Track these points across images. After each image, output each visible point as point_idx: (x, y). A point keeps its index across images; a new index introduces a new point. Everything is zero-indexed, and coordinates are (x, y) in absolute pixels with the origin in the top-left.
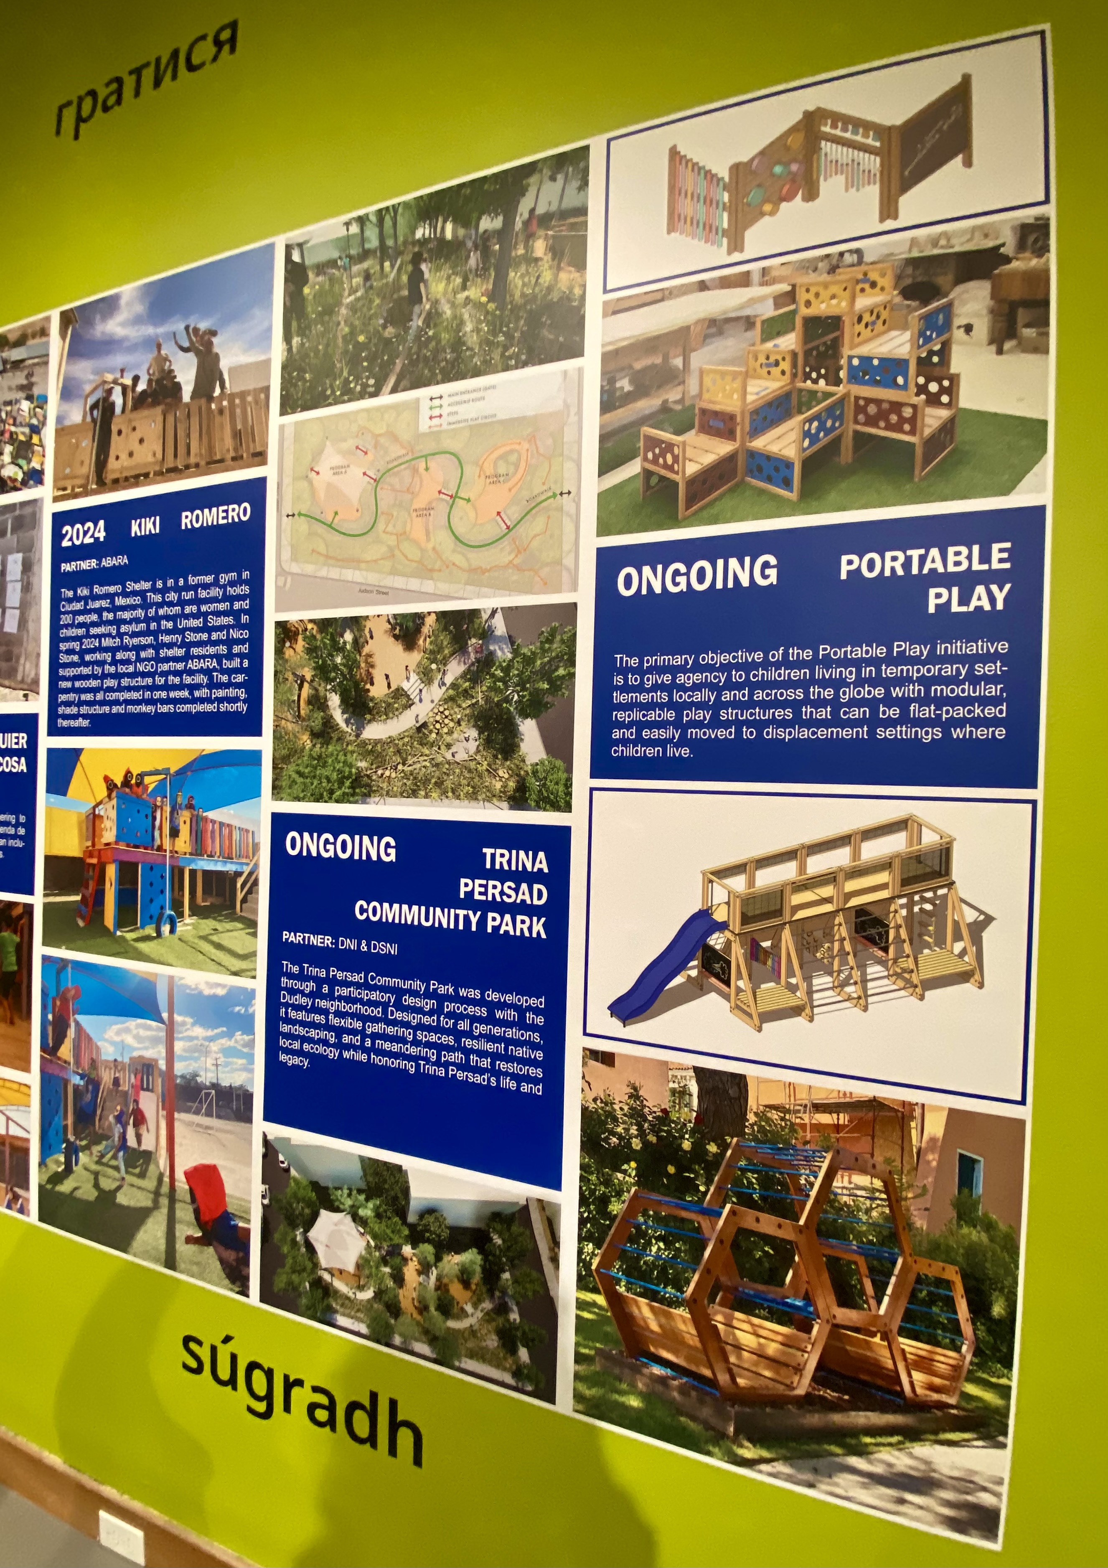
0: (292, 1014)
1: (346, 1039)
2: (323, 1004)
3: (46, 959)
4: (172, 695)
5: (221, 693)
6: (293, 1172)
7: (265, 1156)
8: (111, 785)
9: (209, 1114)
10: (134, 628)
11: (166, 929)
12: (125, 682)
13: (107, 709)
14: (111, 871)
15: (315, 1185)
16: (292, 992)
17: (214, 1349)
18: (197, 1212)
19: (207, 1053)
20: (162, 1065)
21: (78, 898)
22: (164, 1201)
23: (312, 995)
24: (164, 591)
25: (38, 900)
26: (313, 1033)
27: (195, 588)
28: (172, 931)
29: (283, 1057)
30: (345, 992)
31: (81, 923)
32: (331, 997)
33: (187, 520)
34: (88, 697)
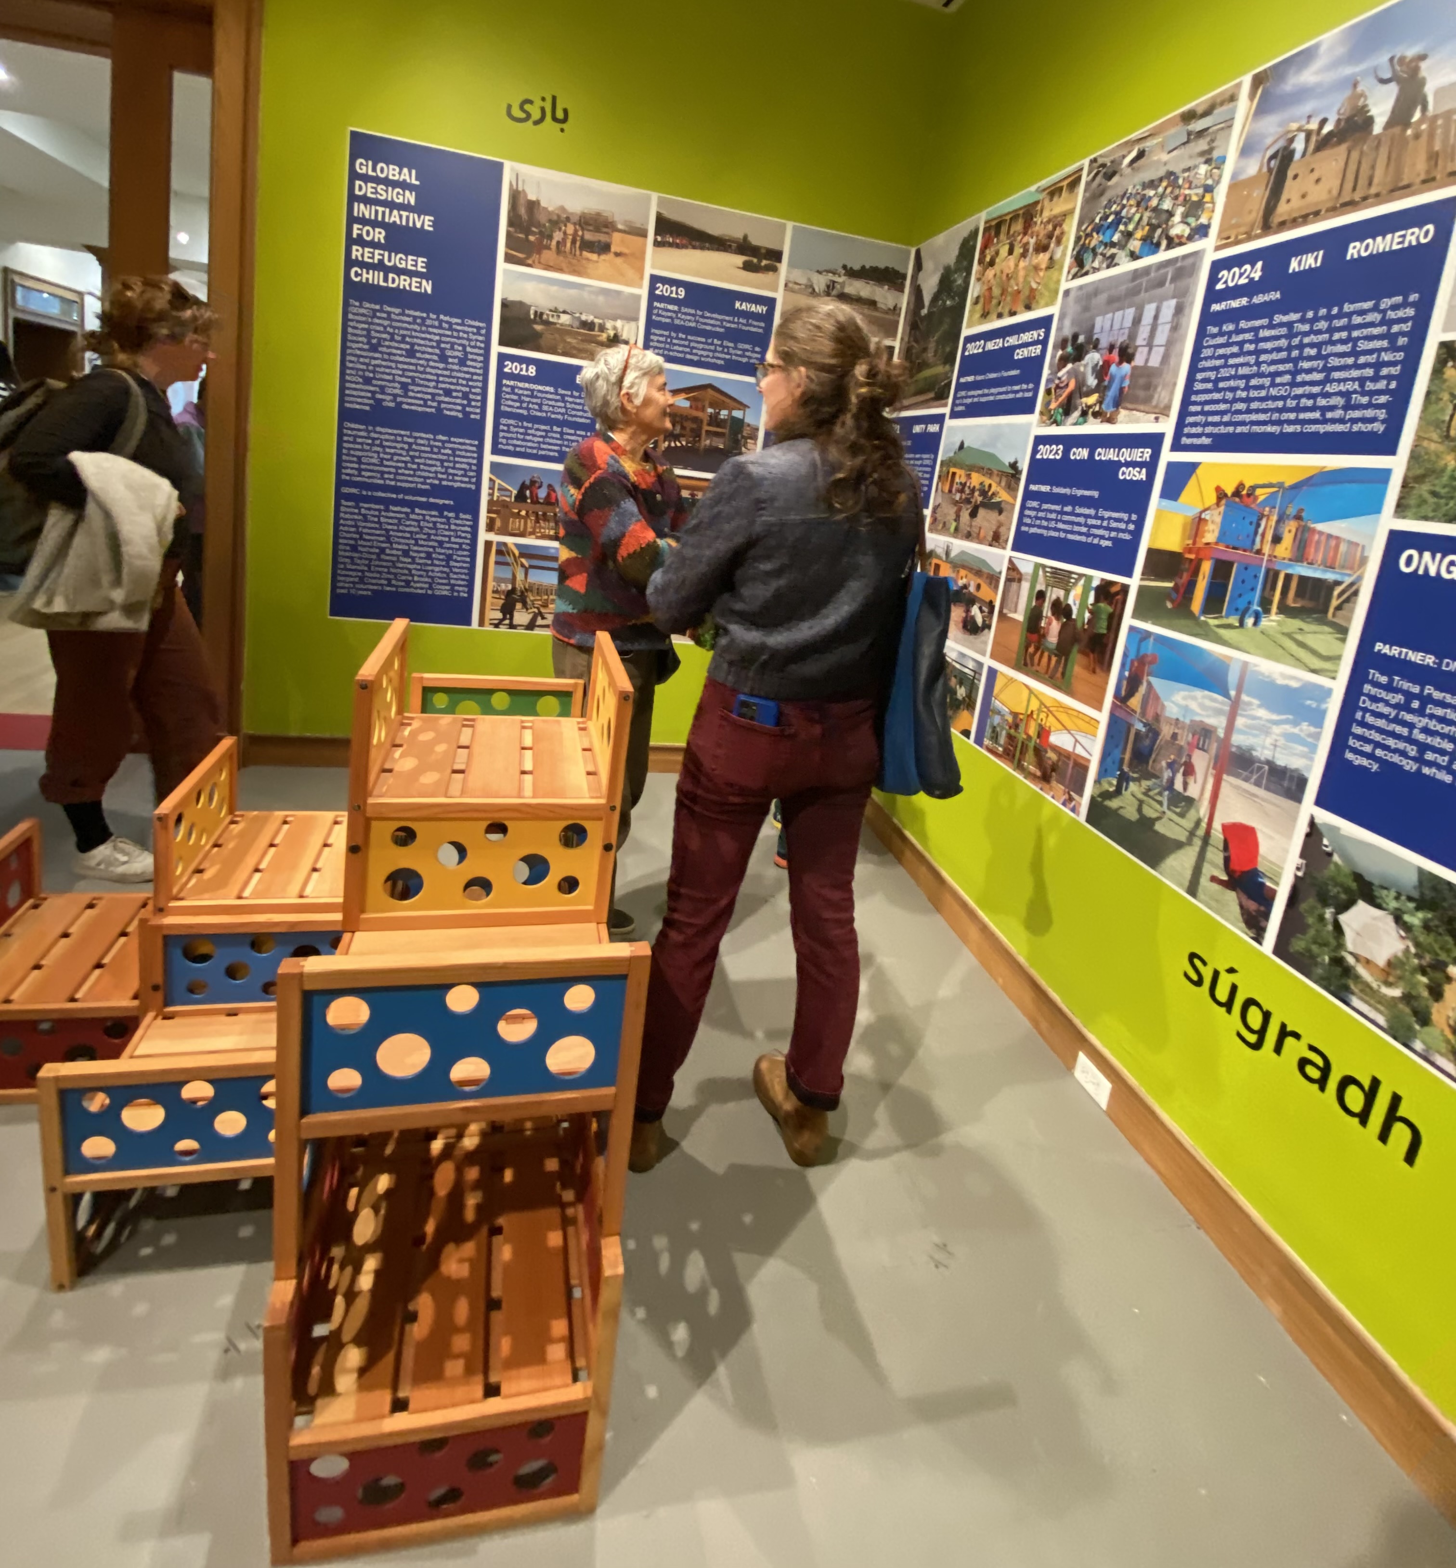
0: (1369, 719)
1: (1430, 756)
2: (1409, 717)
3: (1132, 629)
4: (1302, 416)
5: (1357, 414)
6: (1336, 858)
7: (1308, 835)
8: (1221, 495)
9: (1258, 784)
10: (1275, 356)
11: (1250, 621)
12: (1254, 405)
13: (1231, 429)
14: (1207, 567)
15: (1358, 877)
16: (1374, 699)
17: (1216, 974)
18: (1227, 860)
19: (1267, 732)
20: (1221, 733)
21: (1170, 585)
22: (1198, 842)
23: (1396, 706)
24: (1316, 319)
25: (1134, 582)
26: (1391, 742)
27: (1349, 315)
28: (1255, 624)
29: (1349, 756)
30: (1439, 712)
31: (1169, 605)
32: (1421, 712)
33: (1355, 250)
34: (1216, 419)
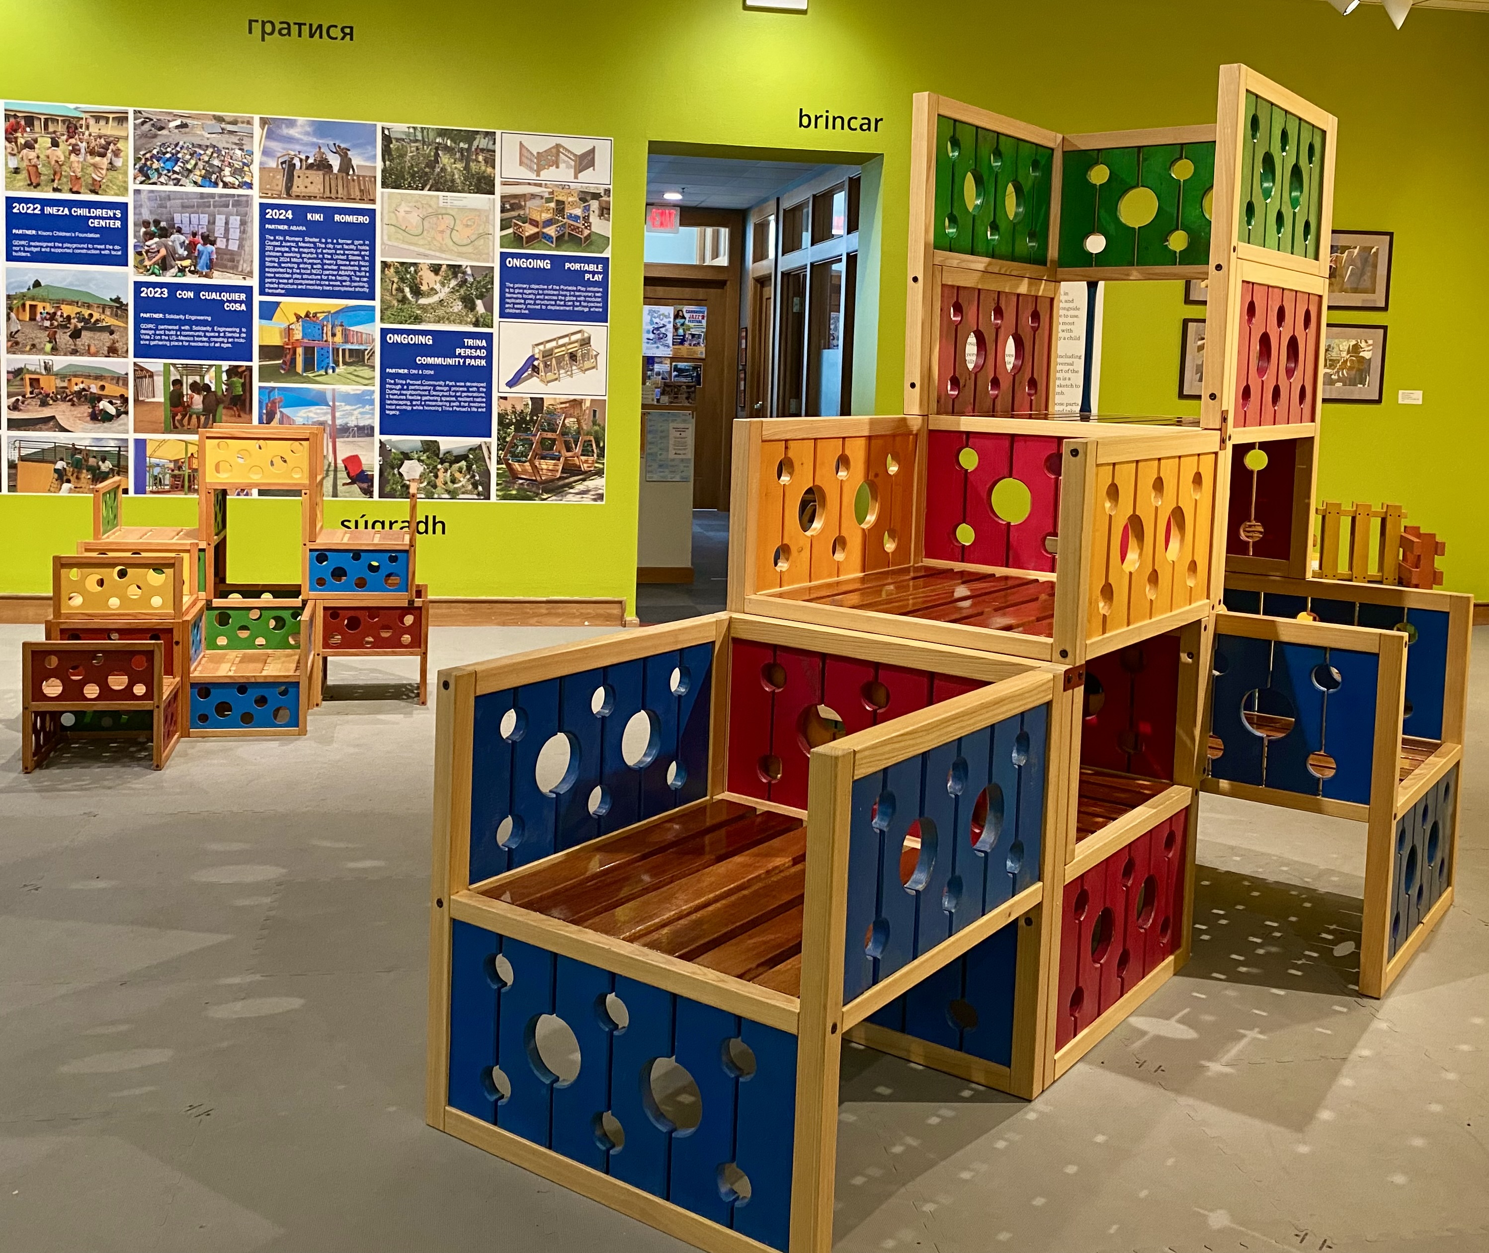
0: (391, 397)
1: (414, 403)
2: (404, 392)
3: (261, 388)
4: (331, 283)
5: (356, 284)
6: (393, 450)
7: (380, 447)
8: (298, 317)
9: (354, 436)
10: (309, 256)
11: (330, 371)
12: (305, 277)
13: (295, 286)
14: (300, 351)
15: (402, 453)
16: (391, 389)
18: (348, 473)
19: (352, 415)
20: (330, 422)
22: (331, 473)
23: (400, 390)
24: (326, 243)
25: (255, 364)
26: (401, 402)
27: (342, 244)
28: (334, 371)
29: (387, 412)
30: (413, 387)
32: (408, 389)
34: (285, 281)
